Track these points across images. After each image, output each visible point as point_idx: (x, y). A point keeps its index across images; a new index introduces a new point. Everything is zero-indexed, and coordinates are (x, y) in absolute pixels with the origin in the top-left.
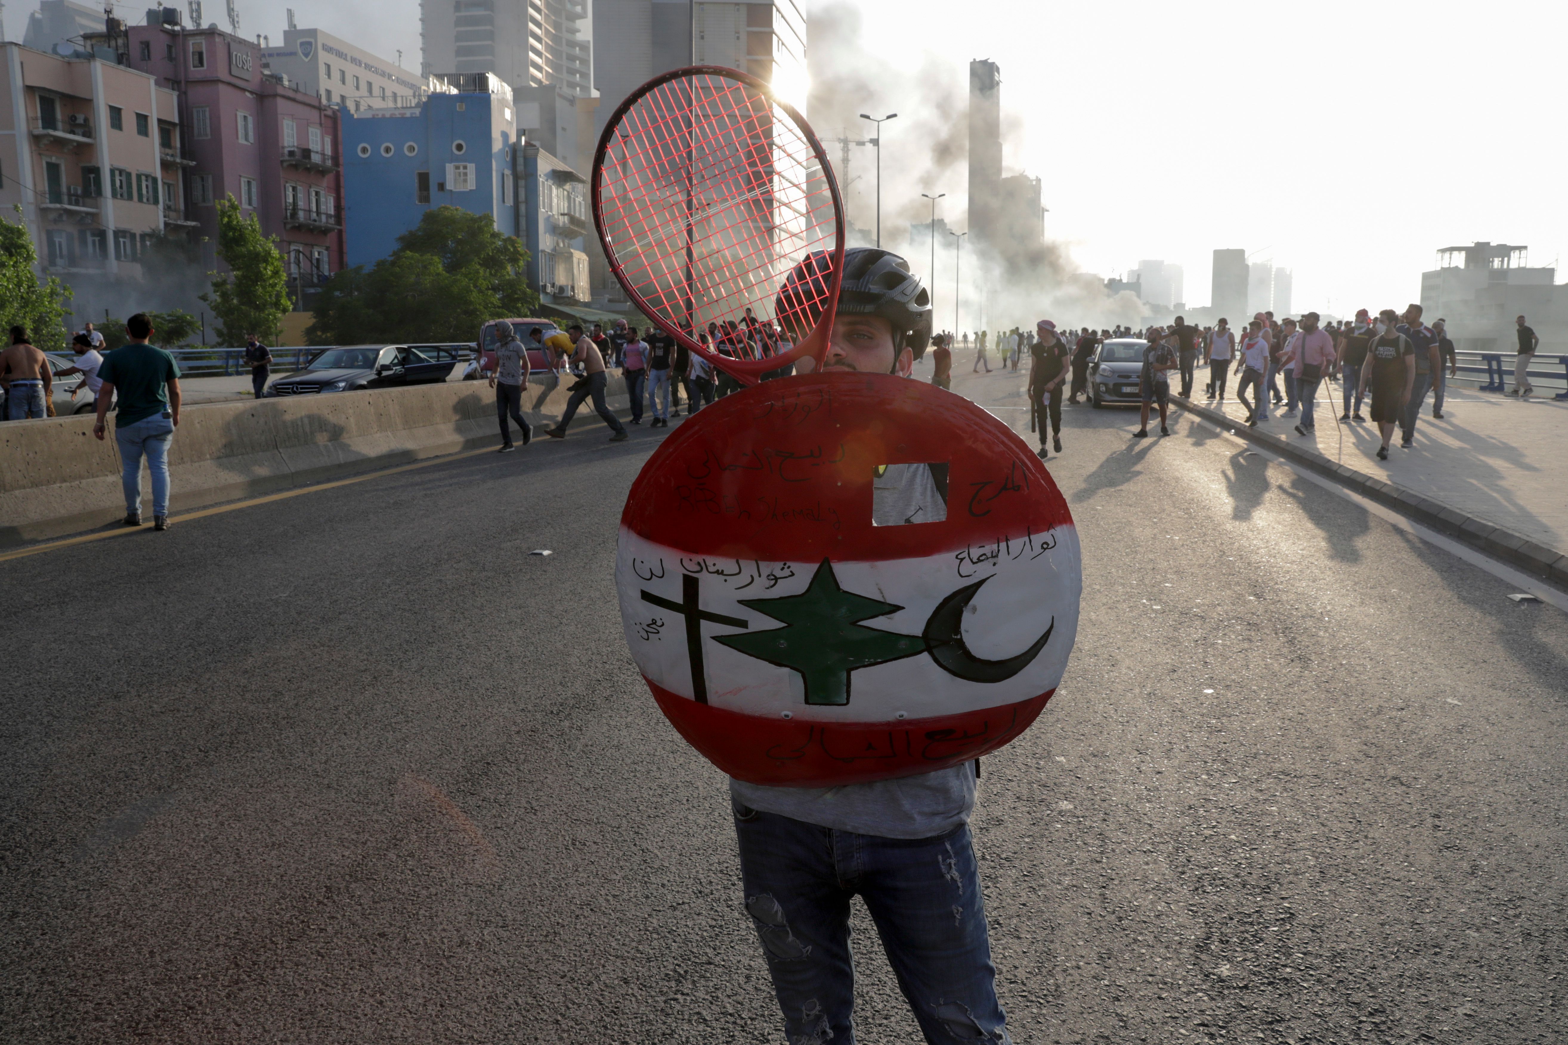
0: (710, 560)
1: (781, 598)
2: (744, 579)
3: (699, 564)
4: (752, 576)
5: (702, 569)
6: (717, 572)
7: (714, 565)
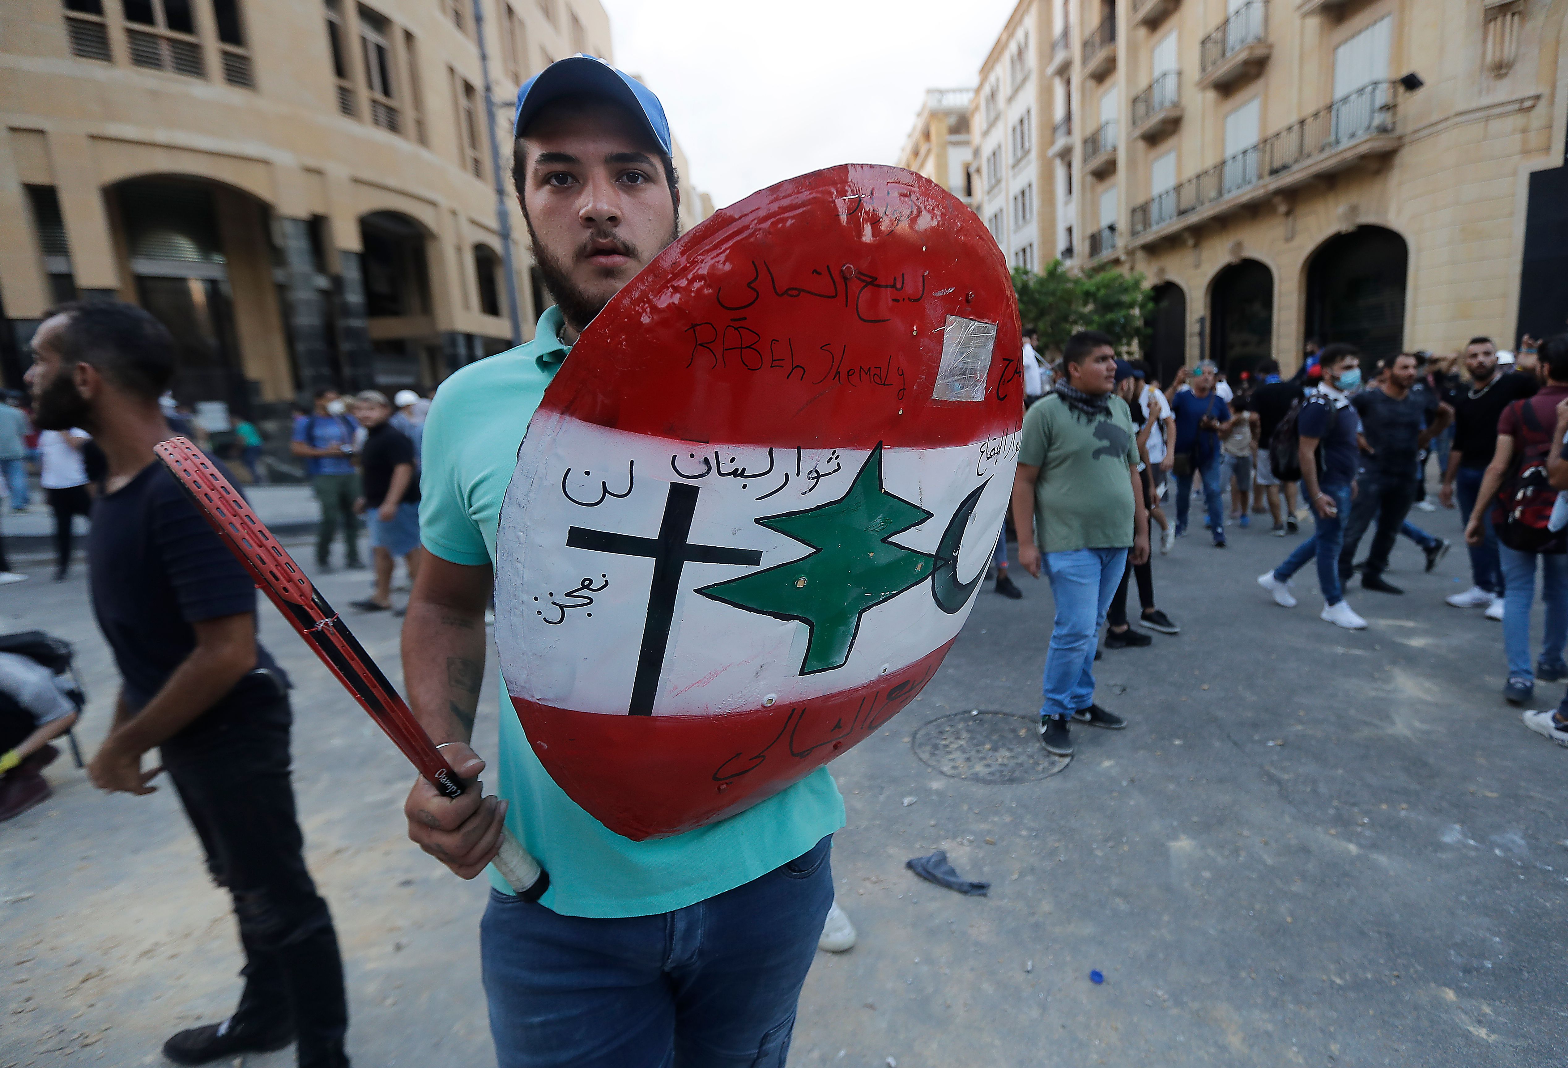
0: (726, 452)
1: (819, 507)
2: (775, 480)
3: (706, 461)
4: (787, 475)
5: (710, 469)
6: (735, 473)
7: (732, 460)
